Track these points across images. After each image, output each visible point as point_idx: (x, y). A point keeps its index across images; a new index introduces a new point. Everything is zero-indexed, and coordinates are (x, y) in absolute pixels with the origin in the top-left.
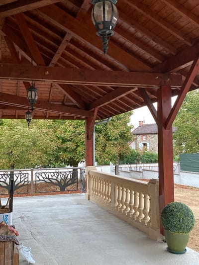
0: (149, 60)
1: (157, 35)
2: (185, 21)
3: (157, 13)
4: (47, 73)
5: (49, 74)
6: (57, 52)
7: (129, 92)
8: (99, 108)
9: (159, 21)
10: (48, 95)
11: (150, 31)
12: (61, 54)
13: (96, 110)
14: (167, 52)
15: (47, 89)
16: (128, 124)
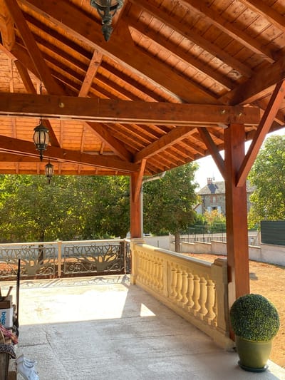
0: (213, 88)
1: (223, 49)
2: (263, 24)
3: (220, 15)
4: (62, 105)
5: (64, 108)
6: (85, 80)
7: (186, 135)
8: (148, 159)
9: (224, 25)
10: (79, 142)
11: (212, 43)
12: (90, 83)
13: (144, 161)
14: (238, 75)
15: (77, 135)
16: (191, 181)
